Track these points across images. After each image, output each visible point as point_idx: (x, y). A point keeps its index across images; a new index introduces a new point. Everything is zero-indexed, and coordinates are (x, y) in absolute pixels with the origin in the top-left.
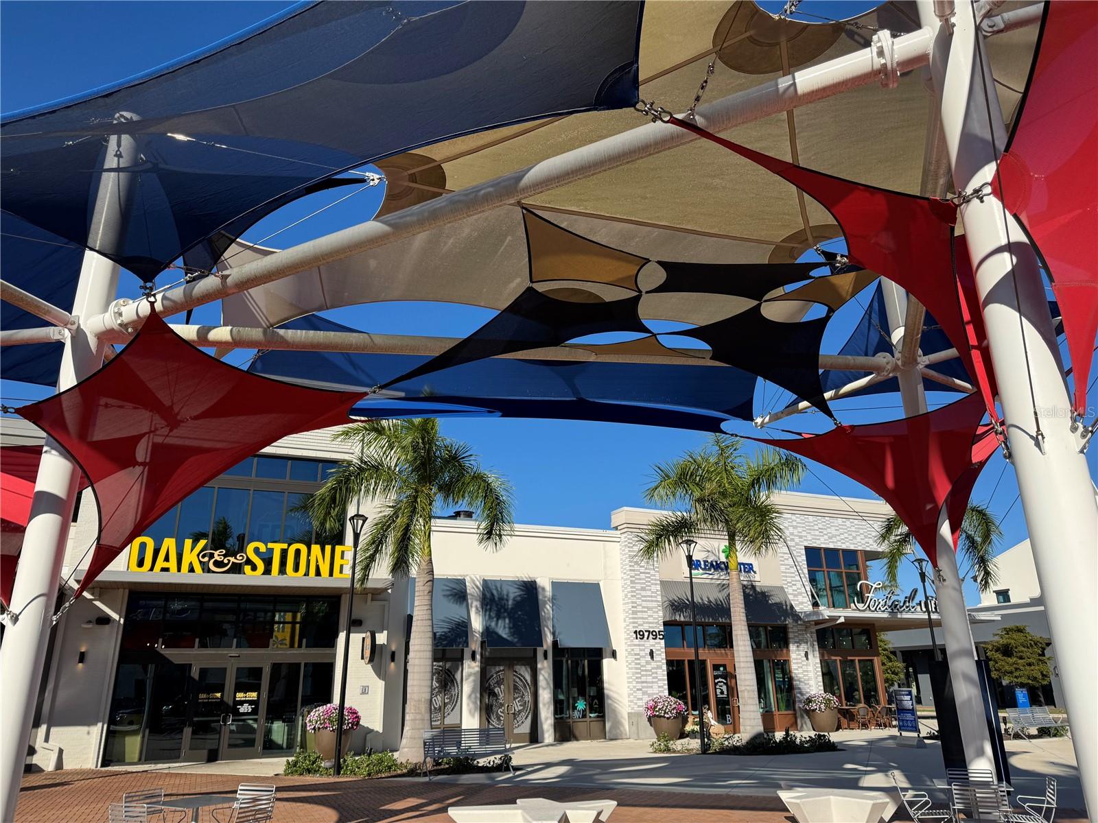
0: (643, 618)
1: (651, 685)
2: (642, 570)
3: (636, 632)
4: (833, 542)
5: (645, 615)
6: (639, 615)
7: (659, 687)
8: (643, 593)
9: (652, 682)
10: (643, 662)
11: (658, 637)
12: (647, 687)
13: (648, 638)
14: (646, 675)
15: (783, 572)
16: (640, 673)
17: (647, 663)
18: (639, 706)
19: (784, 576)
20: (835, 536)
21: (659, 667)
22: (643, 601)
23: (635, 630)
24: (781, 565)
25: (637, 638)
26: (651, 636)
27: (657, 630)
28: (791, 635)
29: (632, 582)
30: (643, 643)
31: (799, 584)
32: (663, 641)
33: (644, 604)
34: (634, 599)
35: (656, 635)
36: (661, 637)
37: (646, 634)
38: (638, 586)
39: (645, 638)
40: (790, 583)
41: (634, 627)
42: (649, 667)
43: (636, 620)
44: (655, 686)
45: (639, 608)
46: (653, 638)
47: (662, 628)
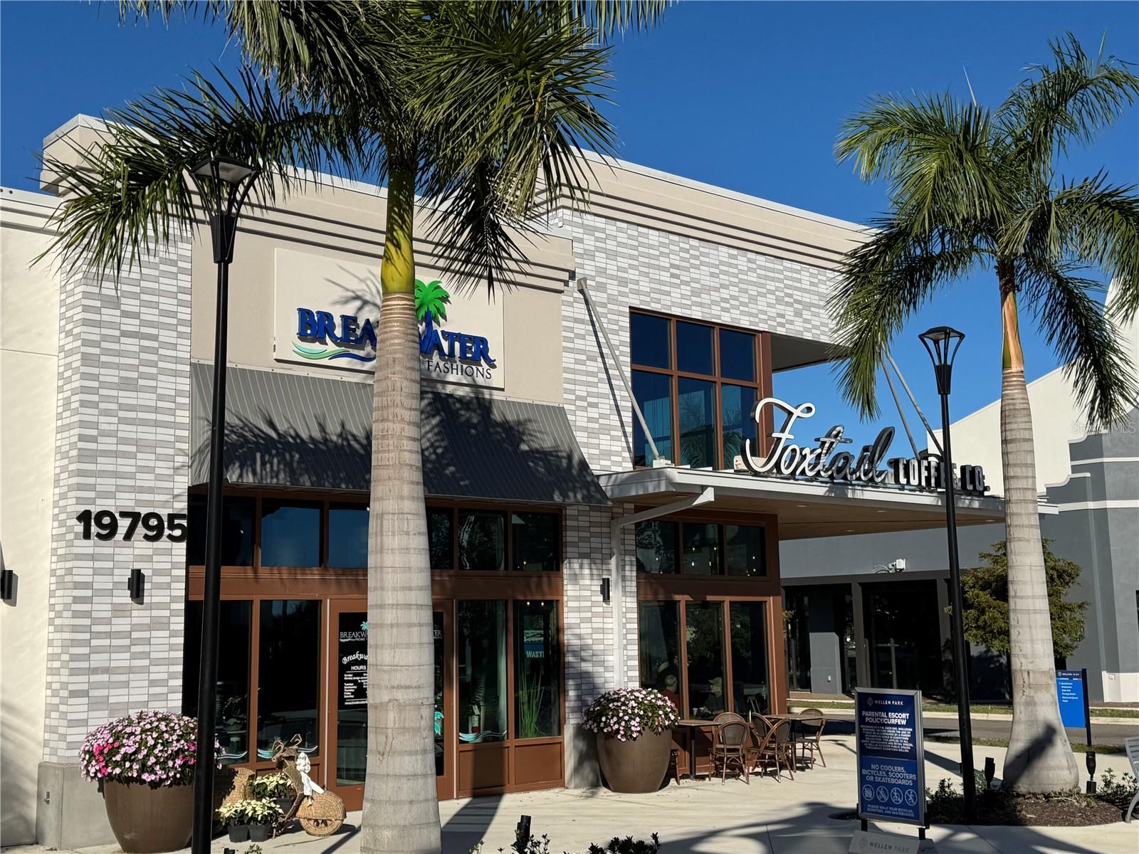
0: (116, 475)
1: (124, 678)
2: (131, 325)
3: (85, 517)
4: (701, 305)
5: (126, 466)
6: (105, 464)
7: (153, 683)
8: (127, 397)
9: (130, 670)
10: (102, 608)
11: (167, 532)
12: (109, 685)
13: (128, 537)
14: (110, 650)
15: (566, 370)
16: (87, 643)
17: (118, 611)
18: (71, 746)
19: (567, 381)
20: (708, 290)
21: (156, 624)
22: (122, 421)
23: (82, 508)
25: (87, 535)
26: (141, 531)
27: (164, 513)
28: (570, 536)
29: (86, 358)
30: (110, 551)
31: (606, 405)
32: (183, 545)
33: (127, 431)
34: (90, 415)
35: (160, 528)
36: (177, 533)
37: (124, 524)
38: (110, 376)
39: (119, 536)
40: (583, 399)
41: (79, 501)
42: (121, 624)
43: (91, 481)
44: (139, 681)
45: (108, 444)
46: (147, 537)
47: (182, 506)
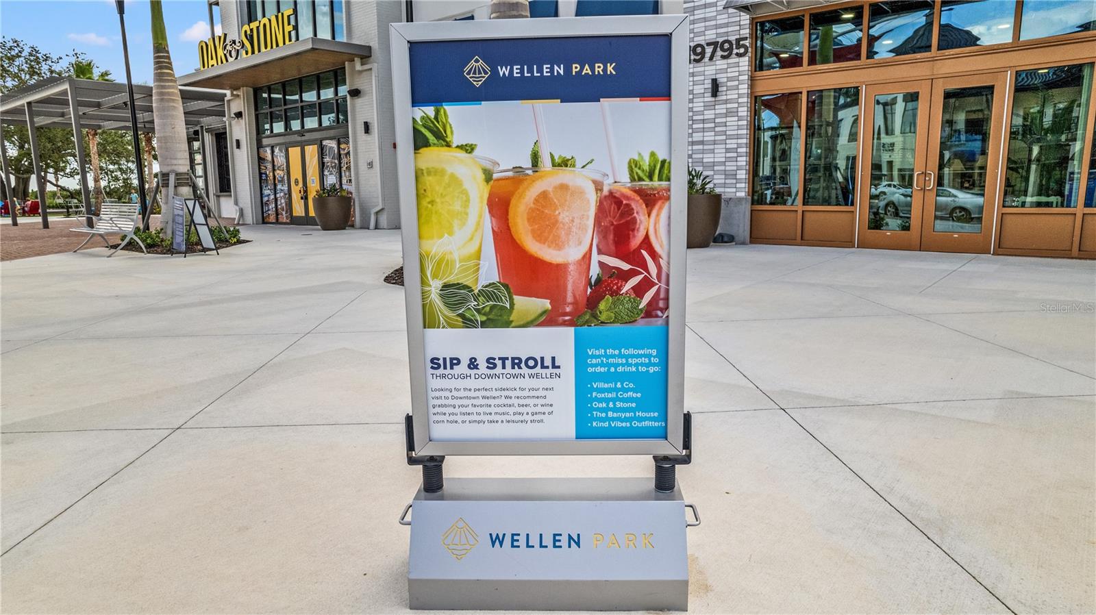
0: (705, 20)
1: (712, 147)
7: (728, 151)
9: (715, 142)
10: (699, 105)
11: (735, 51)
12: (703, 152)
13: (711, 58)
14: (704, 130)
16: (691, 126)
21: (730, 113)
25: (691, 62)
26: (719, 53)
27: (733, 38)
30: (702, 69)
32: (745, 58)
35: (731, 49)
36: (742, 50)
37: (709, 50)
39: (706, 59)
42: (709, 114)
43: (693, 27)
44: (720, 149)
45: (700, 1)
46: (723, 57)
47: (744, 32)
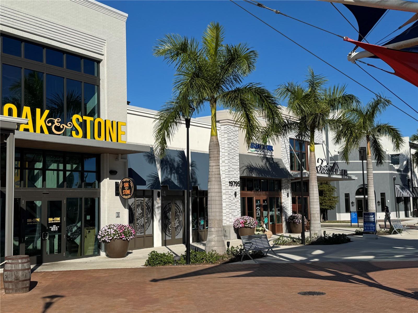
1: (235, 211)
2: (233, 147)
3: (230, 182)
5: (233, 173)
6: (231, 173)
7: (238, 212)
8: (233, 160)
9: (235, 209)
10: (232, 198)
13: (234, 186)
14: (233, 206)
15: (282, 151)
16: (230, 204)
17: (234, 199)
18: (230, 222)
19: (282, 153)
21: (238, 201)
22: (233, 165)
23: (229, 181)
24: (281, 147)
25: (230, 186)
26: (235, 185)
27: (237, 181)
28: (283, 185)
29: (229, 154)
30: (232, 188)
31: (286, 159)
32: (239, 187)
33: (233, 167)
34: (229, 164)
35: (237, 184)
36: (239, 185)
37: (233, 183)
38: (231, 157)
39: (233, 186)
40: (284, 157)
41: (229, 179)
42: (234, 201)
43: (230, 176)
45: (231, 169)
47: (239, 180)
